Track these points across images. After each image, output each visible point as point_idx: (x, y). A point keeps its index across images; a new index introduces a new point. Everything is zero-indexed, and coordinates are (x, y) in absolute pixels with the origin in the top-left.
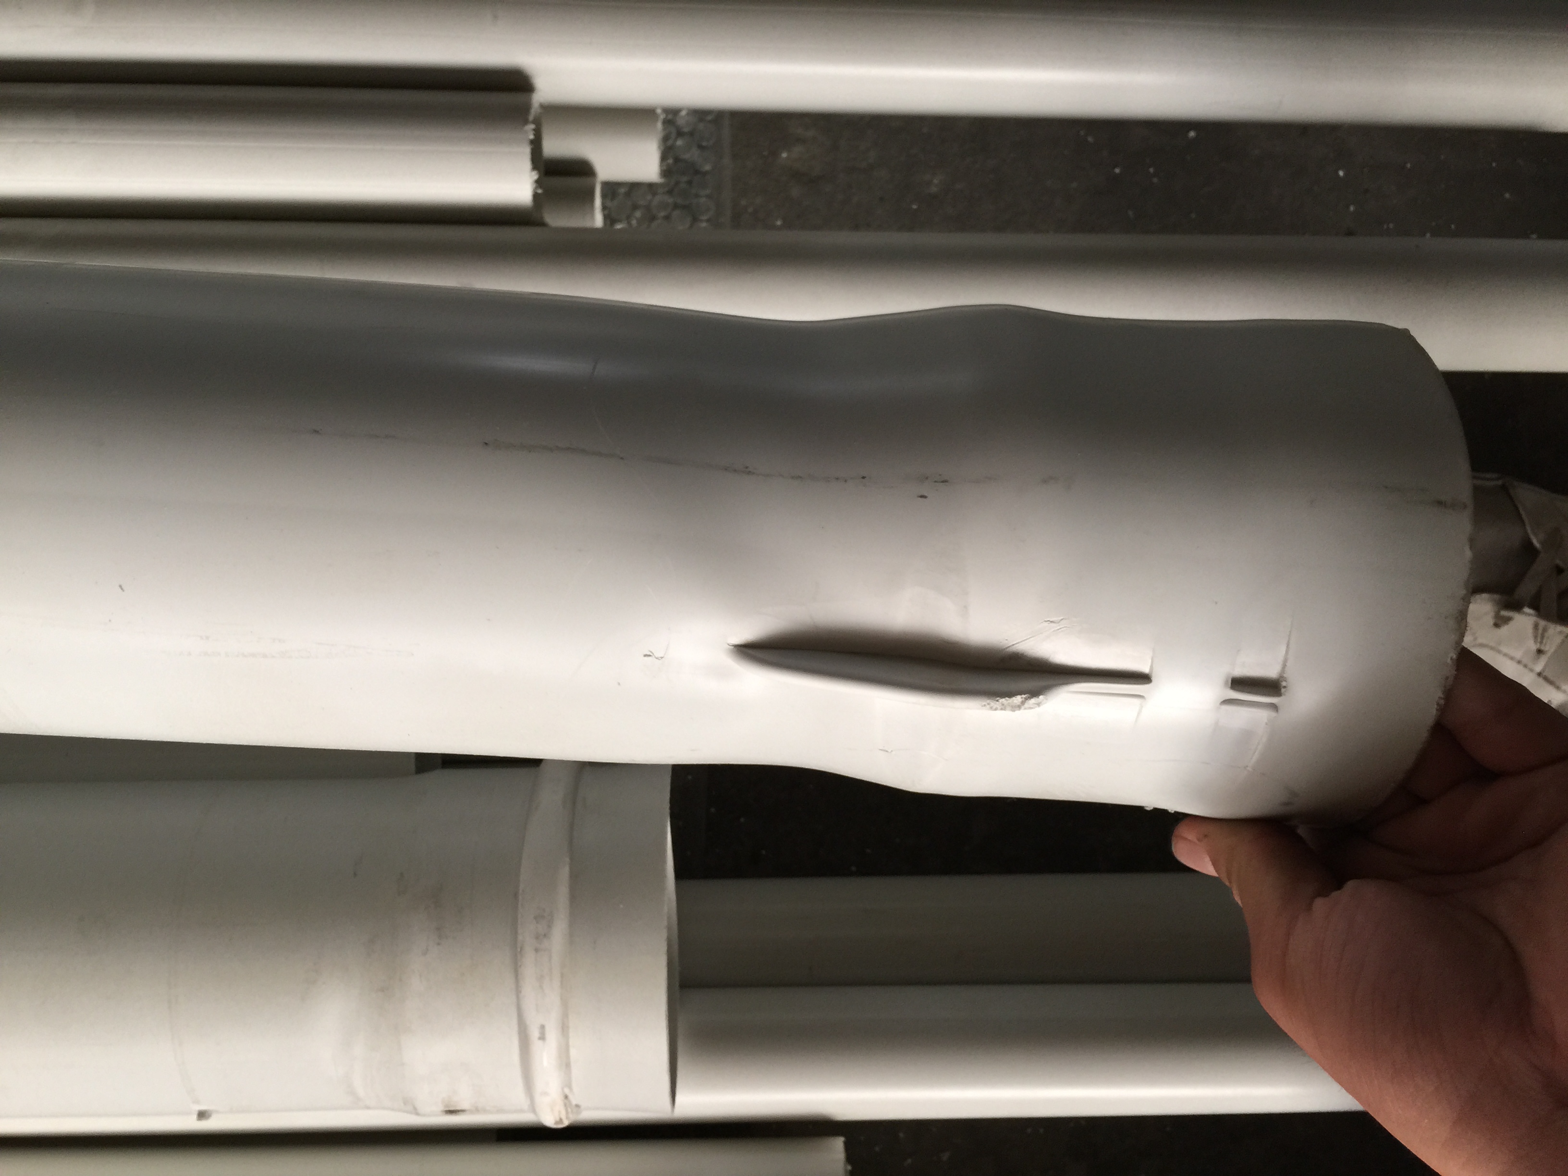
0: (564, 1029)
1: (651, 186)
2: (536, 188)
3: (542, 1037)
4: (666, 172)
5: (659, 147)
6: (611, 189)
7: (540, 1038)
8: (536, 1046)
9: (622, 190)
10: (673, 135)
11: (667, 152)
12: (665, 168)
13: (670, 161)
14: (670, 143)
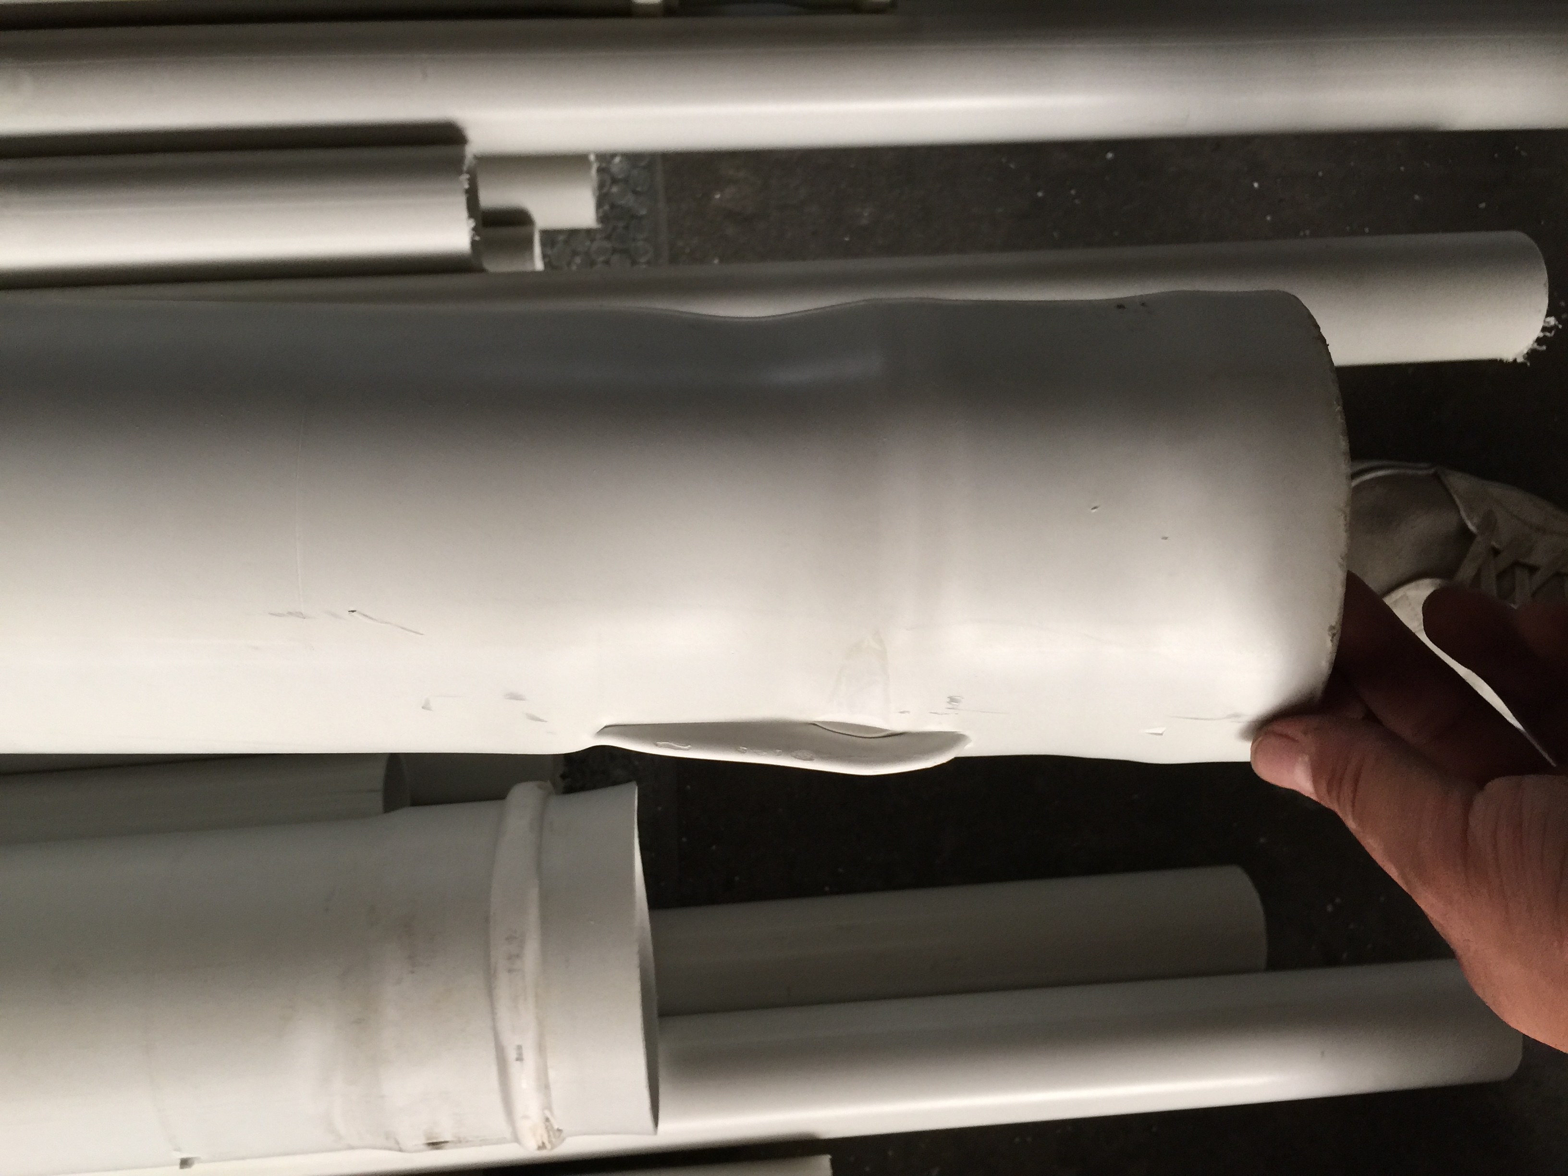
0: (541, 1049)
1: (589, 232)
2: (473, 236)
3: (520, 1059)
4: (602, 218)
5: (594, 194)
6: (550, 237)
7: (517, 1059)
8: (515, 1068)
9: (561, 238)
10: (608, 182)
11: (602, 200)
12: (600, 215)
13: (606, 207)
14: (605, 190)
